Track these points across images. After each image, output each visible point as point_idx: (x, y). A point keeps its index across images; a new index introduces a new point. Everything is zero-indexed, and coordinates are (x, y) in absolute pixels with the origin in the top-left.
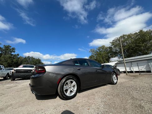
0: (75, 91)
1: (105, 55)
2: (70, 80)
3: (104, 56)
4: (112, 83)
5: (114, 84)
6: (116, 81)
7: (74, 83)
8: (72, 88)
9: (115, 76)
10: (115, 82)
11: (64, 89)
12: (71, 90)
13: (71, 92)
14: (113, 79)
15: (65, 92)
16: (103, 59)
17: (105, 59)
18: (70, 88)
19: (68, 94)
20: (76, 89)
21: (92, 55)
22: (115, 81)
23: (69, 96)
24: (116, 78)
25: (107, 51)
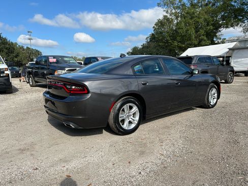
0: (136, 122)
1: (205, 20)
2: (128, 105)
3: (201, 20)
4: (206, 105)
5: (210, 108)
6: (215, 102)
7: (135, 109)
8: (131, 117)
9: (214, 91)
10: (212, 104)
11: (120, 119)
12: (130, 119)
13: (130, 123)
14: (210, 97)
15: (121, 124)
16: (197, 32)
17: (202, 32)
18: (128, 116)
19: (125, 126)
20: (137, 118)
21: (165, 17)
22: (213, 102)
23: (126, 129)
24: (216, 95)
25: (214, 5)
